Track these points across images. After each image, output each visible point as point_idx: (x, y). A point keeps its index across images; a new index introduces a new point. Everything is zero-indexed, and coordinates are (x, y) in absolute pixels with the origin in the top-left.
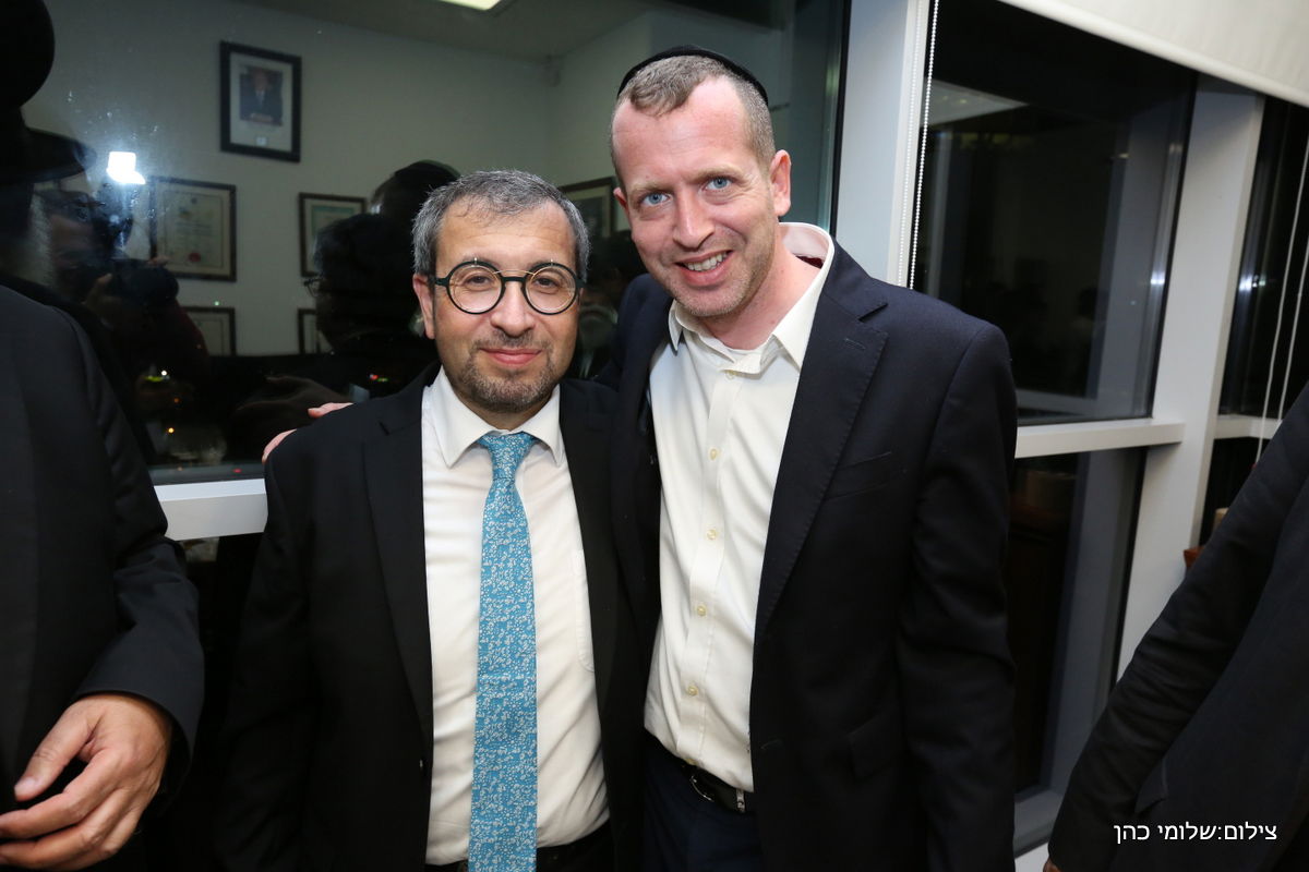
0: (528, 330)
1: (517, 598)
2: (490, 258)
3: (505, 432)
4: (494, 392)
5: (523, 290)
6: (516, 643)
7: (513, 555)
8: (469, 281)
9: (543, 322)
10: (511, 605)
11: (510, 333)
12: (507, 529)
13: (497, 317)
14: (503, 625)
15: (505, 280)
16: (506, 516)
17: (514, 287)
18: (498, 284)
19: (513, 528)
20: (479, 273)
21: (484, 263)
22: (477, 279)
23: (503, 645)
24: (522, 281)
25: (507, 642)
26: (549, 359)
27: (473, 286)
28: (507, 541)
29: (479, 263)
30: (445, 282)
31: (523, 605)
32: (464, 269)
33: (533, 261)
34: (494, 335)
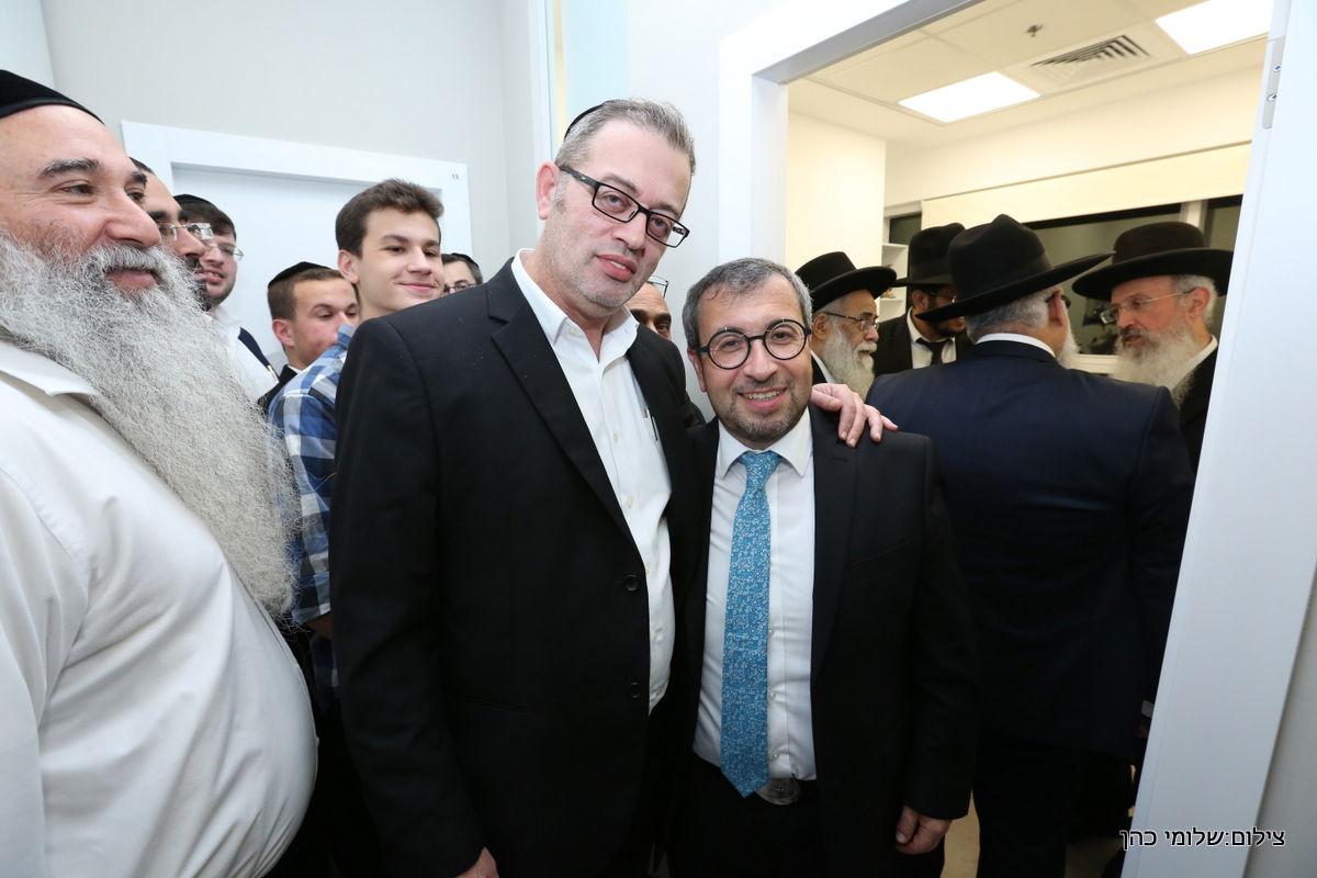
0: (772, 376)
1: (756, 579)
2: (737, 326)
3: (758, 452)
4: (754, 430)
5: (764, 344)
6: (753, 613)
7: (755, 546)
8: (723, 346)
9: (784, 366)
10: (751, 584)
11: (758, 378)
12: (752, 525)
13: (747, 369)
14: (744, 598)
15: (749, 340)
16: (752, 516)
17: (758, 344)
18: (745, 345)
19: (756, 525)
20: (731, 338)
21: (733, 330)
22: (731, 343)
23: (743, 613)
24: (763, 338)
25: (747, 611)
26: (792, 395)
27: (728, 349)
28: (751, 535)
29: (728, 330)
30: (707, 349)
31: (760, 584)
32: (718, 337)
33: (769, 322)
34: (747, 382)
